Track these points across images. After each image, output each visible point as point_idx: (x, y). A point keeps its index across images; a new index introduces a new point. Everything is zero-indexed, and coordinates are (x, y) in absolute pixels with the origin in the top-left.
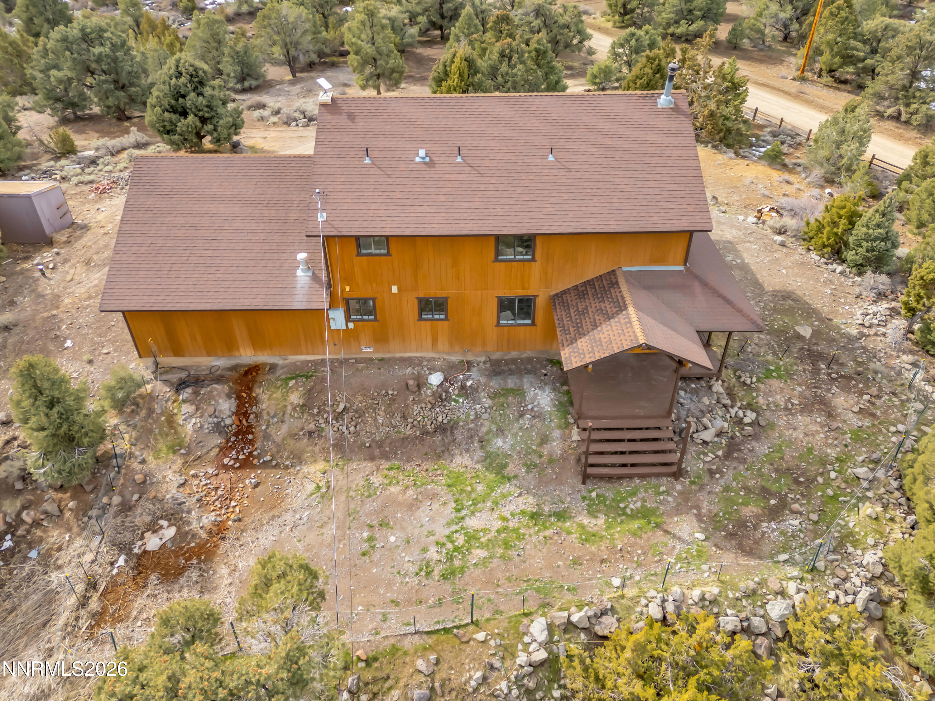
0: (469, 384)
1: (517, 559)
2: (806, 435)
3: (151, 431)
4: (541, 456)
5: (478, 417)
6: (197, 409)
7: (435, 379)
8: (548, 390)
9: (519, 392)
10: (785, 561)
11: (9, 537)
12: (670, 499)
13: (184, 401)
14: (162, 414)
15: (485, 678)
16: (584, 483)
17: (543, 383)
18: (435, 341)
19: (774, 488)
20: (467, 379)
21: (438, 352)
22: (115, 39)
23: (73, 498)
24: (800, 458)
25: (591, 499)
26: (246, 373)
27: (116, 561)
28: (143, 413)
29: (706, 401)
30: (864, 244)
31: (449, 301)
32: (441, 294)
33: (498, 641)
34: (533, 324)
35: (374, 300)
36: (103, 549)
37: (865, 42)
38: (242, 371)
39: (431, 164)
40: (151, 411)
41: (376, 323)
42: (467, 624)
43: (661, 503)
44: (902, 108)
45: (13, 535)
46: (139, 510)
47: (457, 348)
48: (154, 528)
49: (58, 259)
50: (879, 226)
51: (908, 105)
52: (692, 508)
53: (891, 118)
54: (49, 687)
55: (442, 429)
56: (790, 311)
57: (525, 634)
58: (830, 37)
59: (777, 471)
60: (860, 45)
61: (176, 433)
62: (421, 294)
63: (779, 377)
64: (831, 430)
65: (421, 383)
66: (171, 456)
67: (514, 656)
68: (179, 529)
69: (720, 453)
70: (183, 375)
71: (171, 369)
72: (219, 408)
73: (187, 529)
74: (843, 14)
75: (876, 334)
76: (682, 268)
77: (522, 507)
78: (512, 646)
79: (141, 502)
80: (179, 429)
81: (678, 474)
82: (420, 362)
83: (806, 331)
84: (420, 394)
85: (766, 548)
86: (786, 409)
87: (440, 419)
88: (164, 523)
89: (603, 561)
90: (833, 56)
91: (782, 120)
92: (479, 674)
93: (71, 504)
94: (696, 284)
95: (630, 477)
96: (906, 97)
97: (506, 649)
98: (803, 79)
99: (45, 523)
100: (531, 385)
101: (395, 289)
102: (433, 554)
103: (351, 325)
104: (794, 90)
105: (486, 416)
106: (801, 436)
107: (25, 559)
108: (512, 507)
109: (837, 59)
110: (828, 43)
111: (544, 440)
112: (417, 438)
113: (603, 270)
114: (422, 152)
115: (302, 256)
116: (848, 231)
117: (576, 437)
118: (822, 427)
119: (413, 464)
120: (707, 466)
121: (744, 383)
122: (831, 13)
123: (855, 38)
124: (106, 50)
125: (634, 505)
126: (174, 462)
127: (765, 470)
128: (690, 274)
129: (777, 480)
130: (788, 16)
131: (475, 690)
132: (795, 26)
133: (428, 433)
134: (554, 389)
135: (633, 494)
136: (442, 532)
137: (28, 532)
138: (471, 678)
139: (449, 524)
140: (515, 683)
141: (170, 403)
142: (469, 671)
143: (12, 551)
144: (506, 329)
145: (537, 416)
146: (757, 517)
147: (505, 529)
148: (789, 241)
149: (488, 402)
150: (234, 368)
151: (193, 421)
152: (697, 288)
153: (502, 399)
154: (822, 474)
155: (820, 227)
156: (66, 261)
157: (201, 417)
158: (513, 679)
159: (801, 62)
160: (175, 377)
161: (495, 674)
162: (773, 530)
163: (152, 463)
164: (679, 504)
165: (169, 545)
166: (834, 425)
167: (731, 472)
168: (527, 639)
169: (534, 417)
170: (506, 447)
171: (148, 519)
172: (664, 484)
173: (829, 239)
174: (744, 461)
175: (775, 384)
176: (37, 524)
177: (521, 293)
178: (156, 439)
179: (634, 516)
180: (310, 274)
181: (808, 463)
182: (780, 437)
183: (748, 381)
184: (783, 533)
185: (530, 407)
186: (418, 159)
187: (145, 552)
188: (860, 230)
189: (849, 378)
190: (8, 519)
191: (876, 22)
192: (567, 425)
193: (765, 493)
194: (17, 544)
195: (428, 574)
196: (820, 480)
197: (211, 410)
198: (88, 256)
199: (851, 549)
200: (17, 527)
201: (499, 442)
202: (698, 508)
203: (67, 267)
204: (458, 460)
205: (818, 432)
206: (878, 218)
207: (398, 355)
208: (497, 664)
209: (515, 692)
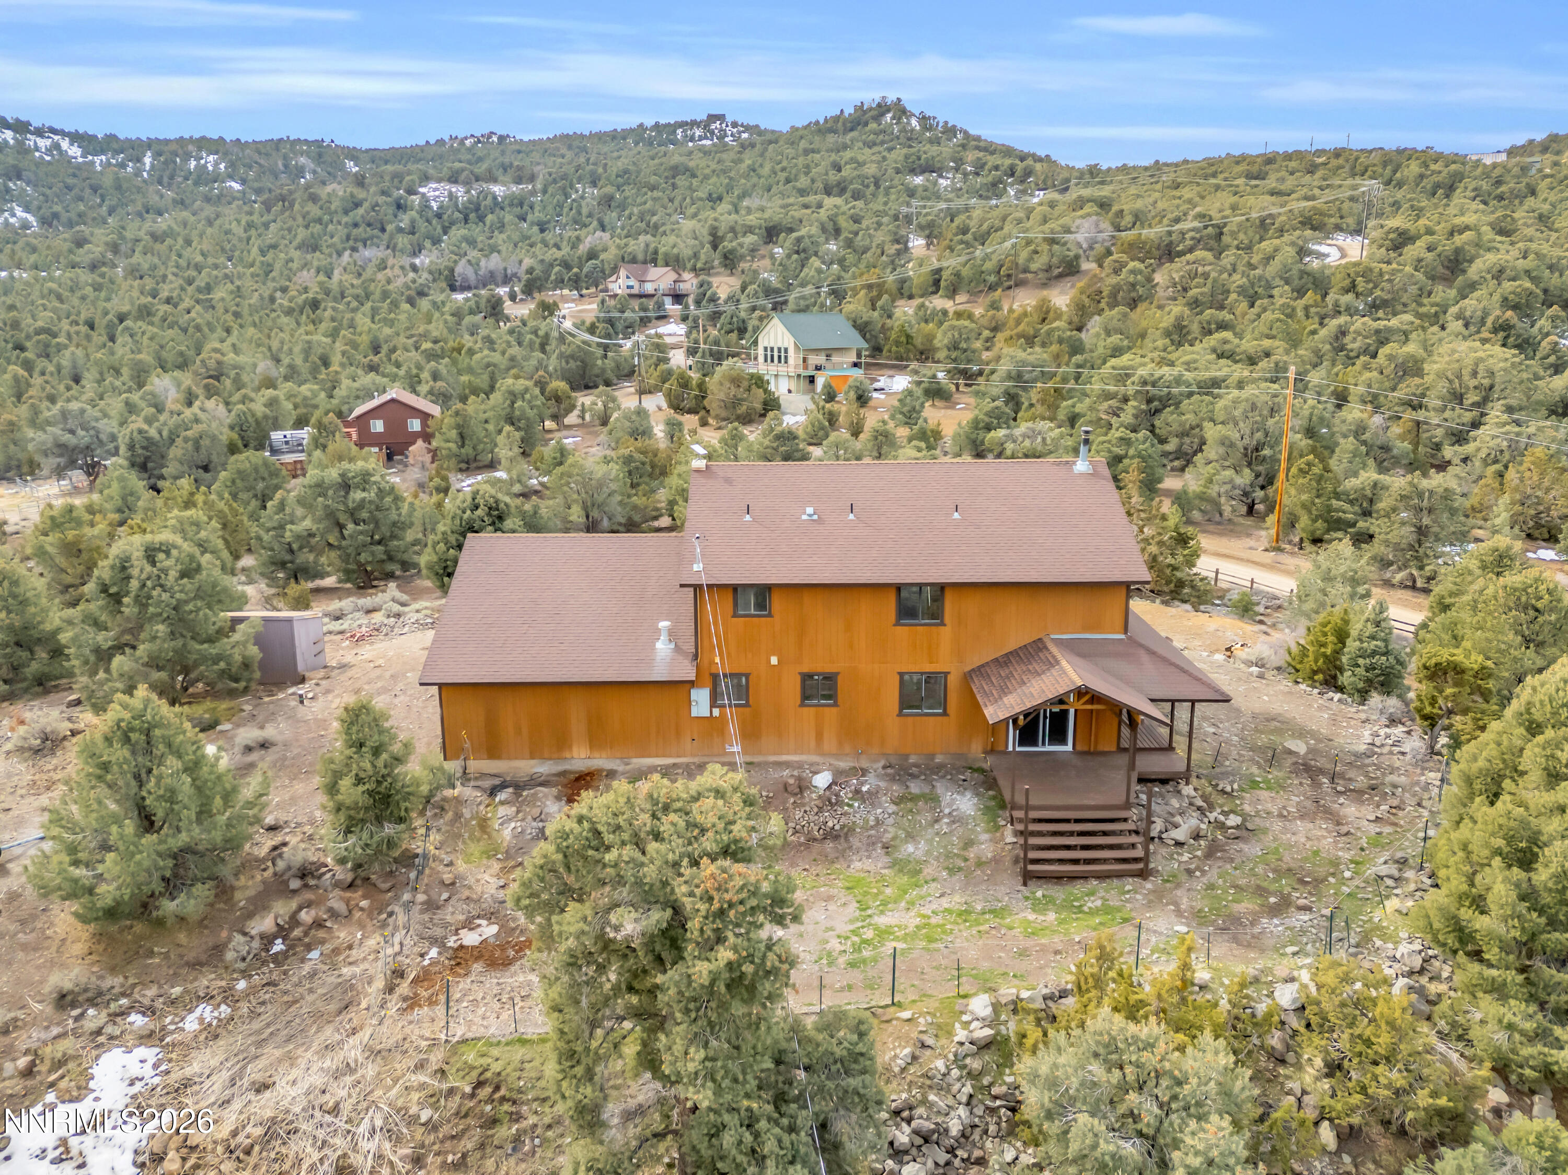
0: (865, 789)
1: (946, 951)
2: (1308, 838)
3: (459, 836)
4: (966, 860)
5: (878, 822)
6: (518, 812)
7: (822, 780)
8: (968, 795)
9: (933, 799)
10: (1294, 954)
11: (279, 941)
12: (1138, 897)
13: (502, 803)
14: (472, 818)
15: (914, 1058)
16: (1025, 884)
17: (961, 786)
18: (819, 737)
19: (1274, 887)
20: (862, 784)
21: (823, 754)
22: (383, 485)
23: (365, 897)
24: (1305, 859)
25: (1036, 899)
26: (577, 779)
27: (426, 953)
28: (450, 815)
29: (1175, 803)
30: (1361, 661)
31: (840, 678)
32: (829, 668)
33: (929, 1019)
34: (945, 713)
35: (747, 676)
36: (408, 942)
37: (1351, 502)
38: (572, 777)
39: (820, 521)
40: (458, 816)
41: (747, 710)
42: (887, 1006)
43: (1127, 901)
44: (1415, 572)
45: (284, 939)
46: (451, 909)
47: (847, 749)
48: (469, 925)
49: (318, 689)
50: (1373, 637)
51: (1421, 568)
52: (1168, 904)
53: (1403, 586)
54: (356, 1061)
55: (831, 835)
56: (1279, 731)
57: (962, 1013)
58: (1304, 497)
59: (1275, 871)
60: (1347, 507)
61: (490, 837)
62: (805, 670)
63: (1269, 788)
64: (1339, 835)
65: (802, 786)
66: (485, 861)
67: (950, 1034)
68: (501, 927)
69: (1199, 853)
70: (497, 781)
71: (483, 776)
72: (546, 810)
73: (513, 925)
74: (1316, 470)
75: (1391, 753)
76: (1123, 636)
77: (946, 906)
78: (947, 1024)
79: (451, 902)
80: (494, 834)
81: (1143, 874)
82: (800, 765)
83: (1300, 747)
84: (803, 797)
85: (1270, 942)
86: (1281, 816)
87: (830, 824)
88: (484, 922)
89: (1057, 952)
90: (1314, 521)
91: (1252, 581)
92: (907, 1051)
93: (364, 903)
94: (1142, 652)
95: (1084, 877)
96: (1416, 558)
97: (939, 1027)
98: (1279, 550)
99: (328, 924)
100: (947, 789)
101: (774, 660)
102: (835, 945)
103: (716, 712)
104: (1269, 561)
105: (891, 821)
106: (1303, 840)
107: (303, 960)
108: (934, 906)
109: (1319, 524)
110: (1304, 506)
111: (968, 844)
112: (801, 844)
113: (1027, 639)
114: (810, 510)
115: (664, 624)
116: (1338, 652)
117: (1010, 839)
118: (1329, 832)
119: (799, 869)
120: (1183, 867)
121: (1223, 792)
122: (1301, 470)
123: (1338, 499)
124: (371, 495)
125: (1094, 903)
126: (488, 867)
127: (1259, 870)
128: (1133, 642)
129: (1275, 880)
130: (1248, 482)
131: (903, 1070)
132: (1259, 494)
133: (815, 840)
134: (977, 794)
135: (1092, 893)
136: (843, 928)
137: (306, 934)
138: (896, 1056)
139: (852, 921)
140: (955, 1061)
141: (482, 807)
142: (894, 1048)
143: (285, 954)
144: (910, 719)
145: (957, 820)
146: (1254, 913)
147: (926, 925)
148: (1269, 674)
149: (892, 808)
150: (563, 773)
151: (513, 825)
152: (1145, 658)
153: (909, 805)
154: (1333, 875)
155: (1304, 651)
156: (328, 691)
157: (523, 820)
158: (951, 1057)
159: (1273, 532)
160: (488, 783)
161: (928, 1052)
162: (1276, 926)
163: (461, 866)
164: (1150, 901)
165: (492, 940)
166: (1344, 829)
167: (1215, 871)
168: (965, 1018)
169: (954, 822)
170: (919, 854)
171: (462, 918)
172: (1129, 884)
173: (1316, 661)
174: (1232, 860)
175: (1264, 794)
176: (318, 924)
177: (929, 668)
178: (464, 842)
179: (1093, 912)
180: (672, 646)
181: (1314, 865)
182: (1275, 839)
183: (1229, 789)
184: (1291, 929)
185: (947, 811)
186: (804, 517)
187: (462, 947)
188: (1352, 645)
189: (1361, 792)
190: (280, 921)
191: (1361, 479)
192: (997, 828)
193: (1261, 891)
194: (290, 947)
195: (830, 964)
196: (1332, 880)
197: (536, 812)
198: (357, 686)
199: (1378, 943)
200: (292, 929)
201: (910, 848)
202: (1176, 904)
203: (330, 697)
204: (857, 865)
205: (1325, 837)
206: (1371, 629)
207: (772, 758)
208: (930, 1041)
209: (955, 1073)
